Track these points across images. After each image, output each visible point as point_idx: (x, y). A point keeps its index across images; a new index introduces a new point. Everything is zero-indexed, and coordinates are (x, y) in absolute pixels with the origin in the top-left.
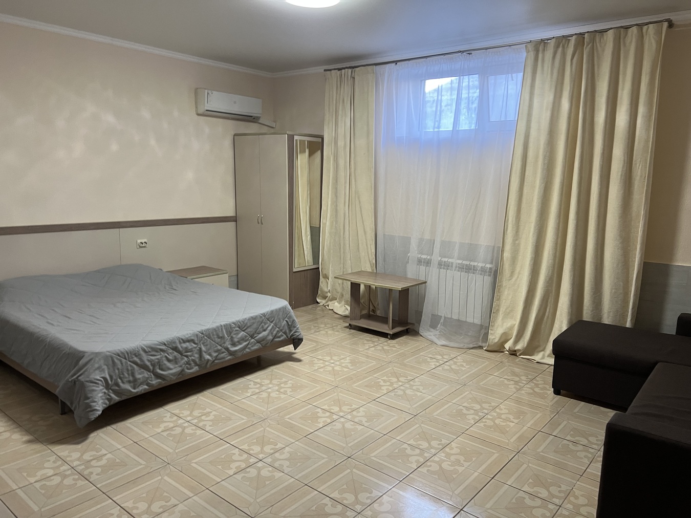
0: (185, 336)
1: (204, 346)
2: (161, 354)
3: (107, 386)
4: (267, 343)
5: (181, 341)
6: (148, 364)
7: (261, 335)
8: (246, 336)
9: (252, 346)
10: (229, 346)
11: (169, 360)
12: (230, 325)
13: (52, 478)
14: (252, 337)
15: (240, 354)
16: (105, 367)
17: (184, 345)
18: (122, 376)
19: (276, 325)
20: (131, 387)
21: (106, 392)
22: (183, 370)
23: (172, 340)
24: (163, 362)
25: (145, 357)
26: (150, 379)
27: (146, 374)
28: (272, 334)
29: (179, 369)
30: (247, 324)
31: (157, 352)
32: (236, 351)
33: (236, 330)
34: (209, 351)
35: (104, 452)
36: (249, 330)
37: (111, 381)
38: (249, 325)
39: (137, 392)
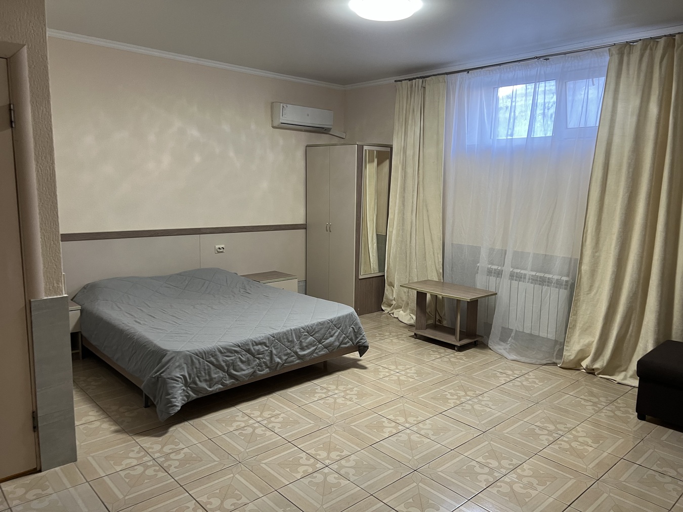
0: (257, 339)
1: (275, 349)
2: (235, 356)
3: (186, 384)
4: (333, 350)
5: (254, 344)
6: (223, 364)
7: (328, 341)
8: (314, 341)
9: (319, 351)
10: (298, 350)
11: (242, 362)
12: (299, 330)
13: (136, 467)
14: (320, 342)
15: (308, 358)
16: (185, 366)
17: (257, 348)
18: (199, 375)
19: (342, 331)
20: (207, 385)
21: (185, 389)
22: (255, 372)
23: (245, 343)
24: (237, 363)
25: (221, 358)
26: (225, 379)
27: (221, 374)
28: (339, 340)
29: (251, 371)
30: (315, 329)
31: (232, 353)
32: (304, 355)
33: (305, 335)
34: (279, 355)
35: (182, 446)
36: (317, 335)
37: (190, 379)
38: (317, 330)
39: (212, 391)
